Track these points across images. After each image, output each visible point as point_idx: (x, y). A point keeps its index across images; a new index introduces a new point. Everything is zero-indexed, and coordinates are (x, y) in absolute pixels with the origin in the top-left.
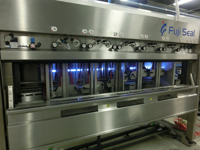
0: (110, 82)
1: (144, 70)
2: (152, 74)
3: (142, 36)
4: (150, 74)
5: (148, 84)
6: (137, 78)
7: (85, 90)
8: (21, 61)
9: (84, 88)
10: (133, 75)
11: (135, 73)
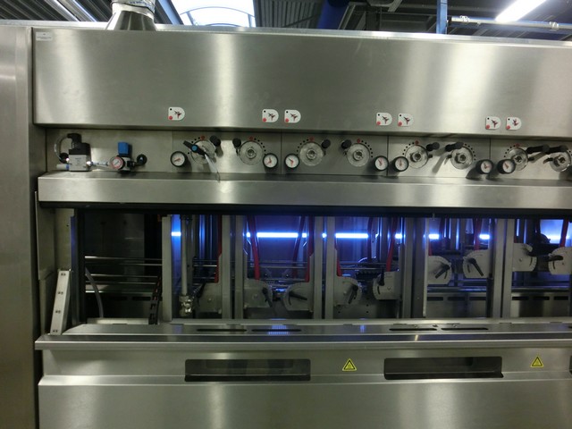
0: (382, 283)
1: (525, 249)
2: (557, 262)
3: (495, 123)
4: (550, 264)
5: (548, 298)
6: (491, 275)
7: (293, 301)
8: (88, 206)
9: (291, 295)
10: (473, 261)
11: (481, 257)
